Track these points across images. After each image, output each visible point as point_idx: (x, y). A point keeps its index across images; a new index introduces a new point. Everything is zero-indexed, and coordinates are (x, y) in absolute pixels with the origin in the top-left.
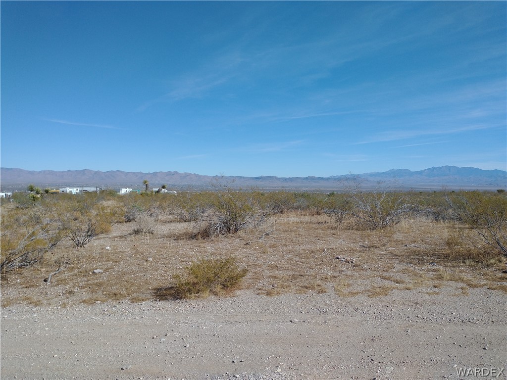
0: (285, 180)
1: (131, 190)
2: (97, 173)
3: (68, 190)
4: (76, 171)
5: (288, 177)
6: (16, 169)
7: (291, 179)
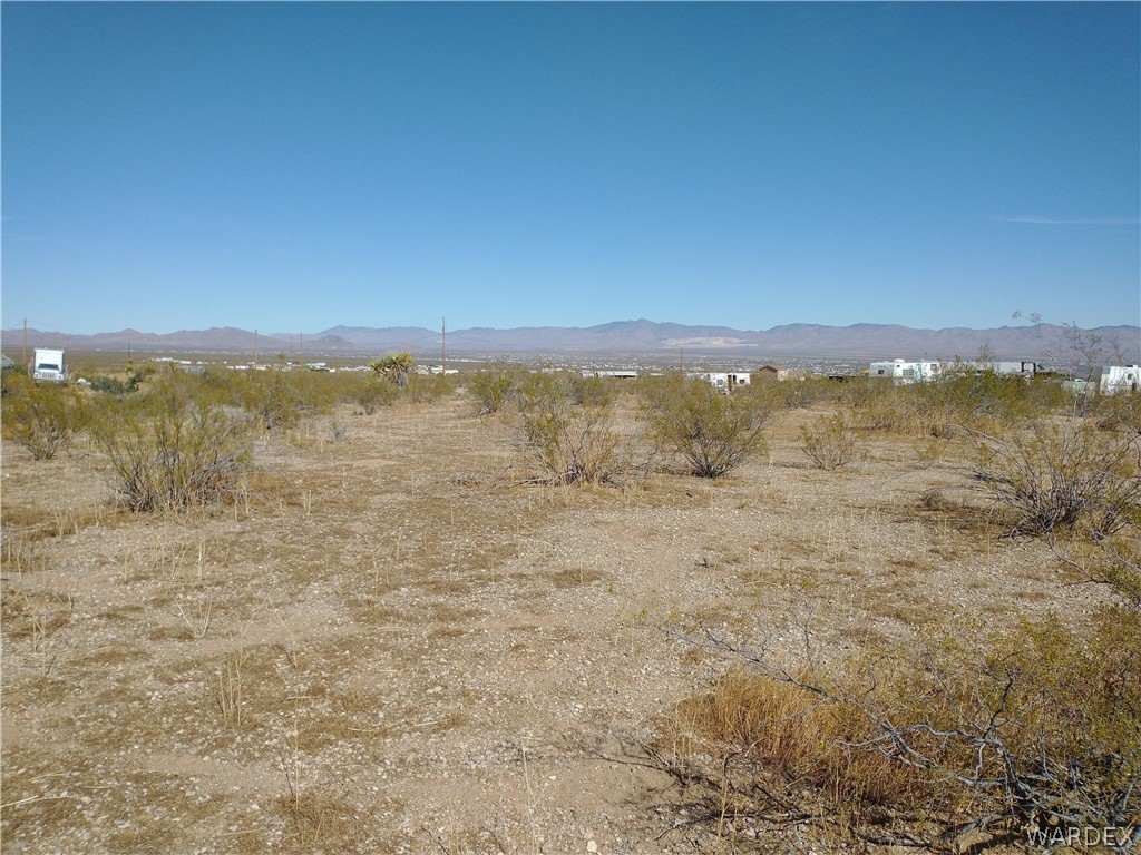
4: (1020, 328)
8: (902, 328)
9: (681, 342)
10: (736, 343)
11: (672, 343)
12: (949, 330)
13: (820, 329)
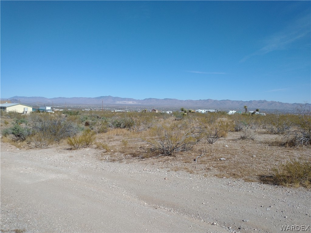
1: (235, 111)
2: (215, 101)
3: (200, 111)
4: (204, 100)
6: (174, 99)
8: (177, 100)
9: (121, 102)
10: (135, 103)
11: (118, 102)
12: (188, 100)
13: (157, 100)
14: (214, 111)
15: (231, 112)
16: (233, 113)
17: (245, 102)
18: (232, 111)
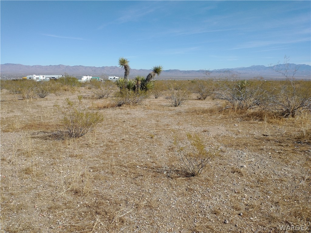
0: (185, 72)
1: (91, 77)
2: (67, 67)
3: (35, 77)
4: (55, 66)
5: (187, 70)
6: (18, 64)
7: (189, 72)
14: (61, 76)
15: (84, 78)
16: (88, 79)
17: (98, 68)
18: (87, 77)
